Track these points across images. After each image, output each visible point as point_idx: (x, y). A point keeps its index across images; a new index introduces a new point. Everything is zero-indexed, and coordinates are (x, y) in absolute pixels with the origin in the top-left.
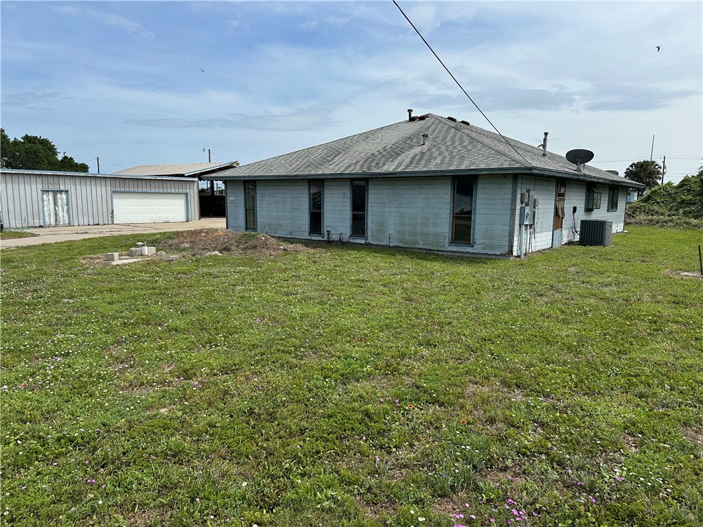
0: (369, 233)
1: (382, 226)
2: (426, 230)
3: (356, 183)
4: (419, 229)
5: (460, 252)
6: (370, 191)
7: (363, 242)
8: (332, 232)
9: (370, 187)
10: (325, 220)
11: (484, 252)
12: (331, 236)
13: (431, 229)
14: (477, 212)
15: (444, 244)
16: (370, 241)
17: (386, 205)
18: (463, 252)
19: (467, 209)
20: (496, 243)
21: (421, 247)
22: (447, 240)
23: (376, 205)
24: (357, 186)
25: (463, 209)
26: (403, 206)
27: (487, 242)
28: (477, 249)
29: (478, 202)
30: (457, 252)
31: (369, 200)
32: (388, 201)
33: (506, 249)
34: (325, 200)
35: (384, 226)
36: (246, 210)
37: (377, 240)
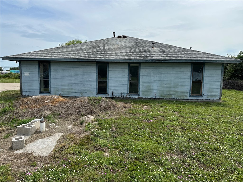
0: (141, 92)
1: (149, 88)
2: (177, 89)
3: (131, 65)
4: (172, 89)
5: (196, 100)
6: (141, 70)
7: (136, 97)
8: (115, 92)
9: (141, 67)
10: (109, 85)
11: (208, 99)
12: (114, 94)
13: (179, 89)
14: (205, 80)
15: (187, 96)
16: (141, 96)
17: (152, 77)
18: (197, 100)
19: (199, 78)
20: (214, 94)
21: (174, 98)
22: (189, 94)
23: (145, 77)
24: (133, 67)
25: (197, 79)
26: (163, 77)
27: (209, 94)
28: (205, 97)
29: (205, 75)
30: (194, 99)
31: (141, 74)
32: (153, 75)
33: (219, 97)
34: (109, 74)
35: (151, 88)
36: (40, 80)
37: (146, 96)
